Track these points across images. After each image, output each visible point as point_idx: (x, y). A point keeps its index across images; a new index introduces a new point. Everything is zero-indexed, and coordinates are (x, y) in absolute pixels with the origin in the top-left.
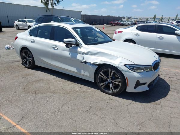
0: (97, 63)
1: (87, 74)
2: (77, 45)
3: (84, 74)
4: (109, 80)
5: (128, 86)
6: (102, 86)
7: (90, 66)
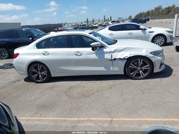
0: (127, 57)
1: (116, 69)
2: (102, 47)
3: (113, 70)
4: (139, 68)
5: (155, 68)
6: (133, 75)
7: (119, 61)
